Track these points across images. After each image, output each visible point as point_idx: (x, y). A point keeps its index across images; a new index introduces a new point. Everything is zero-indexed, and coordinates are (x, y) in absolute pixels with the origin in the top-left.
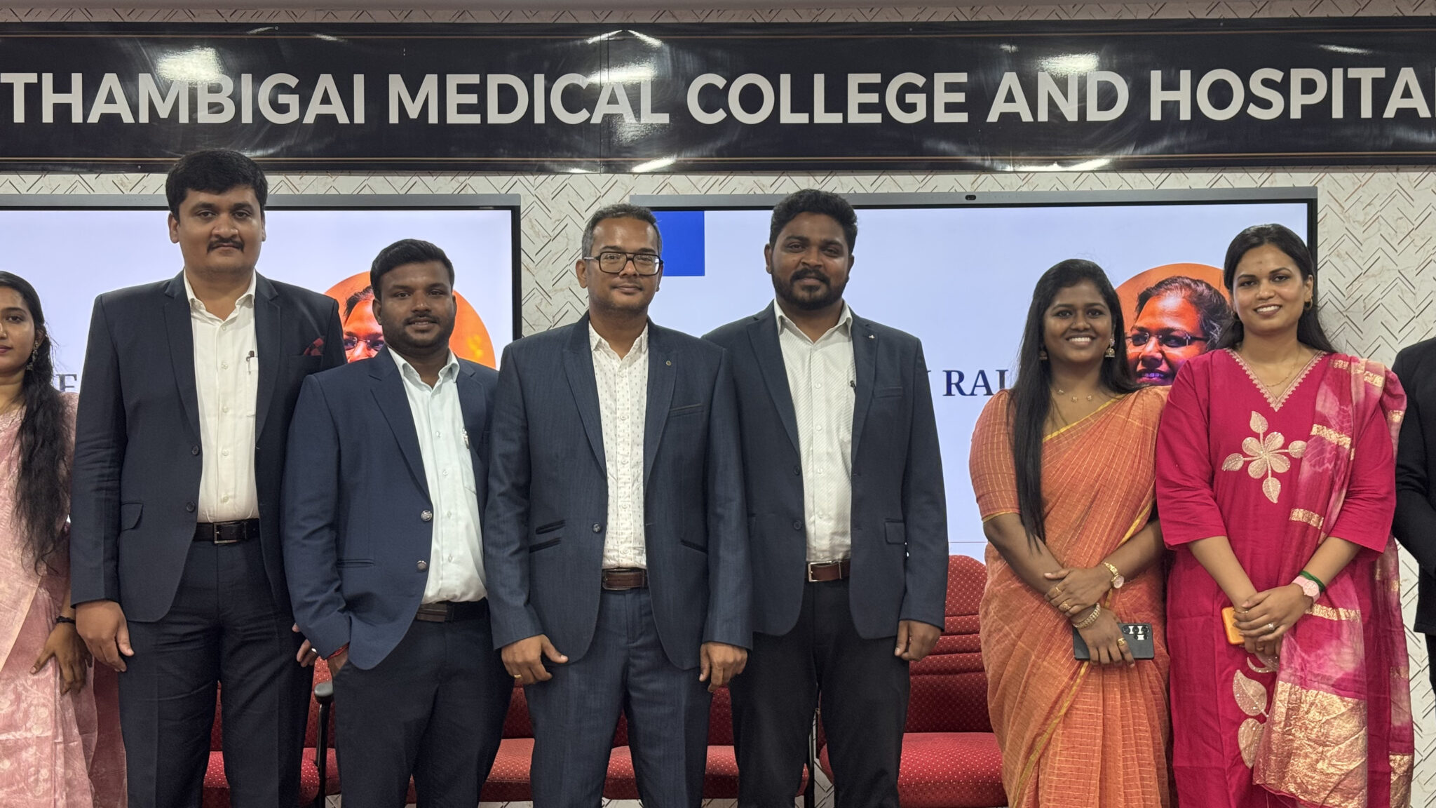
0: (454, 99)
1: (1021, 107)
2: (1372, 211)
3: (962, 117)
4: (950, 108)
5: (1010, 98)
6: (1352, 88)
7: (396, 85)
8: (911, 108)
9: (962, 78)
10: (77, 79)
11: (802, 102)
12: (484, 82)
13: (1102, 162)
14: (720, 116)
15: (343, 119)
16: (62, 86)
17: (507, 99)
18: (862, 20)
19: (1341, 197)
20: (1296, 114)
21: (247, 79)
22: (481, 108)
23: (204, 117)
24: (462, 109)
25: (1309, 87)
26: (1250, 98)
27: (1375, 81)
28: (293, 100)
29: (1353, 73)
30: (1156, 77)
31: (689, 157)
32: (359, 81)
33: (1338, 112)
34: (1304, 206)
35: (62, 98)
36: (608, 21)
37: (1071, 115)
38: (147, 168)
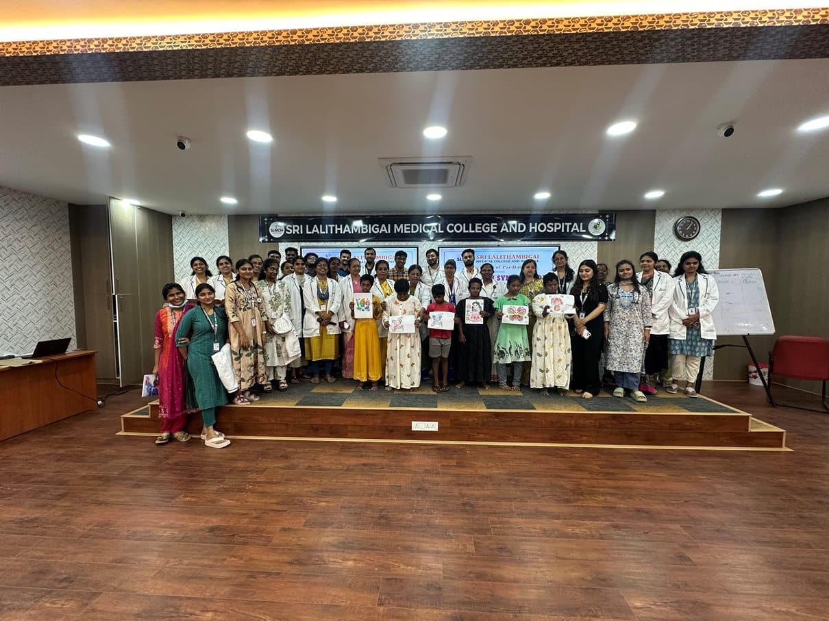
1: (506, 230)
3: (496, 231)
4: (494, 230)
5: (504, 228)
7: (396, 226)
8: (487, 230)
9: (496, 224)
10: (341, 226)
13: (521, 240)
14: (453, 231)
18: (479, 214)
21: (370, 225)
22: (410, 230)
23: (362, 232)
27: (570, 225)
28: (378, 229)
29: (566, 224)
30: (531, 224)
31: (447, 239)
32: (389, 225)
33: (563, 231)
36: (433, 214)
37: (516, 231)
38: (353, 241)
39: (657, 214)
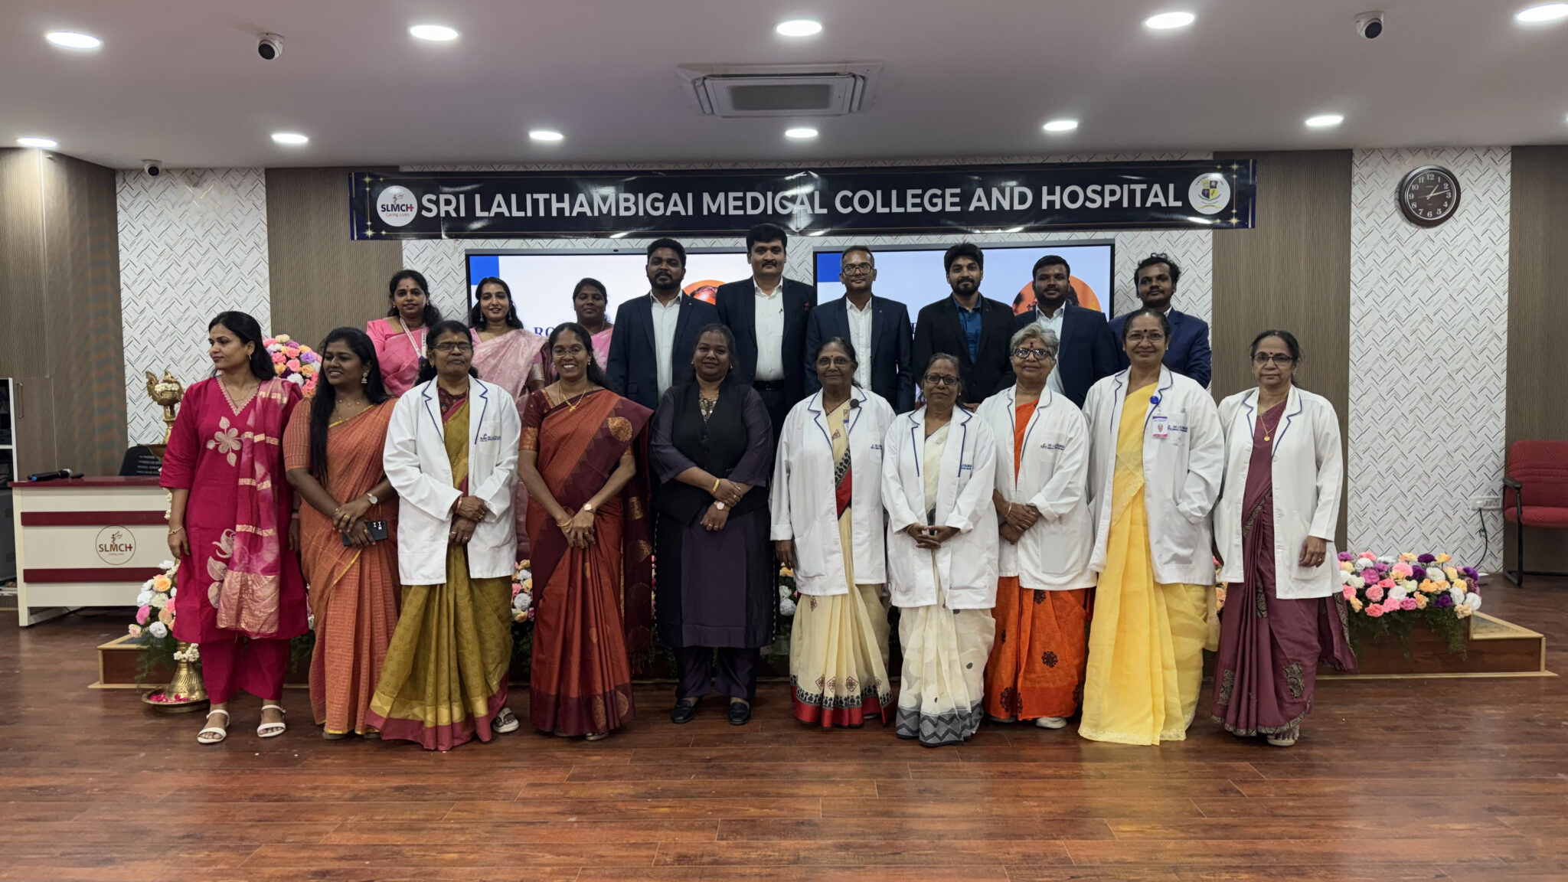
0: (732, 204)
1: (984, 204)
2: (1139, 249)
3: (958, 209)
4: (953, 204)
5: (979, 200)
6: (1132, 193)
7: (706, 197)
8: (935, 205)
9: (958, 191)
10: (567, 196)
11: (886, 203)
12: (745, 195)
13: (1020, 229)
14: (850, 209)
15: (683, 213)
16: (560, 200)
17: (755, 204)
18: (913, 165)
19: (1126, 243)
20: (1107, 205)
21: (641, 196)
22: (744, 208)
23: (622, 213)
24: (736, 208)
25: (1113, 193)
26: (1086, 198)
27: (1142, 190)
28: (661, 205)
29: (1133, 187)
30: (1045, 189)
31: (836, 229)
32: (690, 196)
33: (1125, 204)
34: (1109, 248)
35: (560, 205)
36: (800, 167)
37: (1006, 206)
38: (598, 236)
39: (1356, 161)
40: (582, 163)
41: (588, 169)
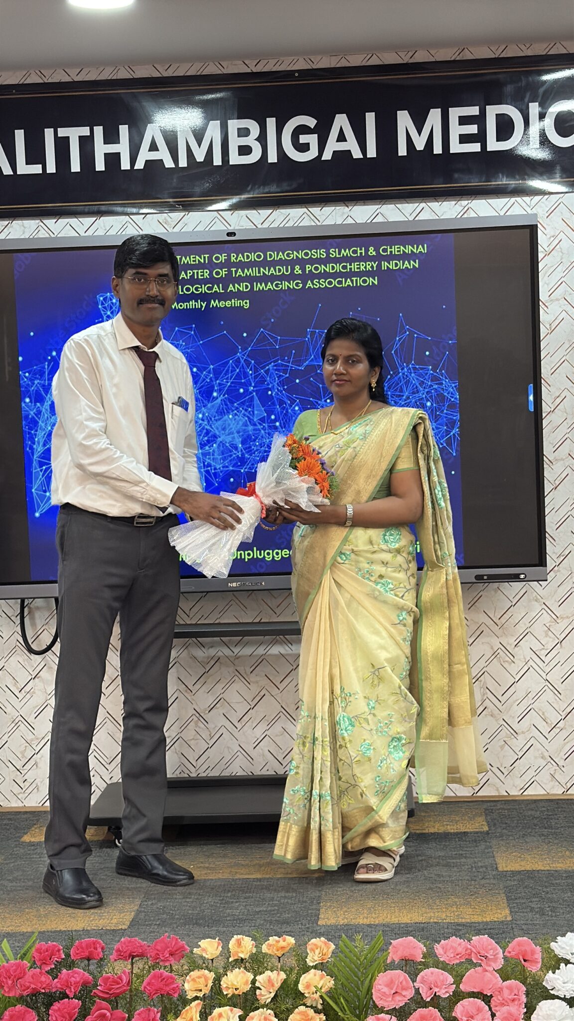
0: (456, 130)
7: (404, 119)
12: (483, 113)
15: (357, 154)
16: (111, 137)
17: (505, 128)
21: (271, 123)
22: (481, 137)
23: (235, 159)
24: (464, 139)
28: (312, 140)
32: (370, 118)
35: (112, 148)
38: (188, 207)
40: (152, 61)
41: (165, 74)
